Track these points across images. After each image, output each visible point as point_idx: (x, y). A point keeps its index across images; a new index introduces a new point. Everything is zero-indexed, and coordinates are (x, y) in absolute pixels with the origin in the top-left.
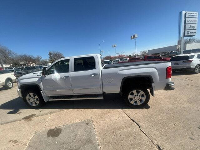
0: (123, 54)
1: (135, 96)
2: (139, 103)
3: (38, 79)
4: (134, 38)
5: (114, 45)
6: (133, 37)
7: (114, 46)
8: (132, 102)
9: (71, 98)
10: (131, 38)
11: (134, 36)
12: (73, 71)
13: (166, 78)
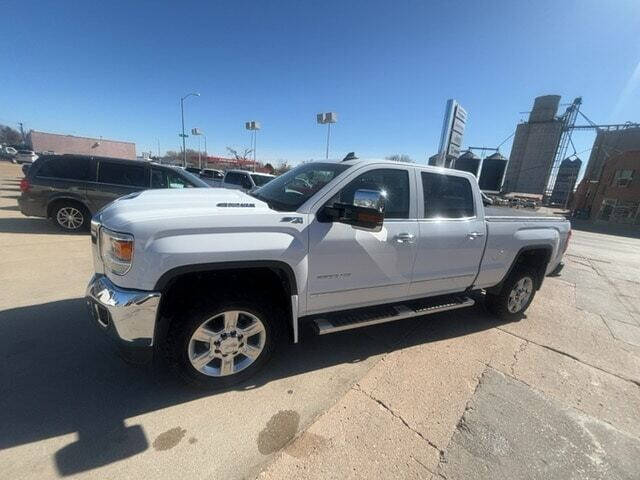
3: (290, 239)
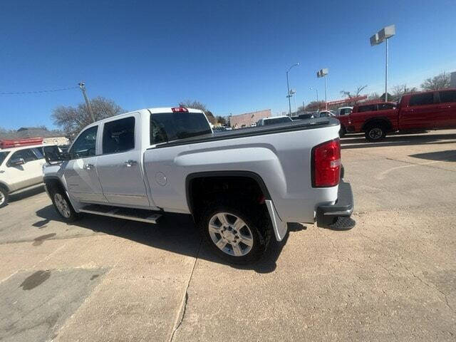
0: (362, 94)
1: (225, 228)
2: (238, 252)
4: (380, 42)
5: (321, 71)
6: (377, 39)
7: (320, 74)
8: (220, 245)
9: (105, 212)
10: (373, 41)
11: (382, 34)
12: (101, 153)
13: (314, 185)
